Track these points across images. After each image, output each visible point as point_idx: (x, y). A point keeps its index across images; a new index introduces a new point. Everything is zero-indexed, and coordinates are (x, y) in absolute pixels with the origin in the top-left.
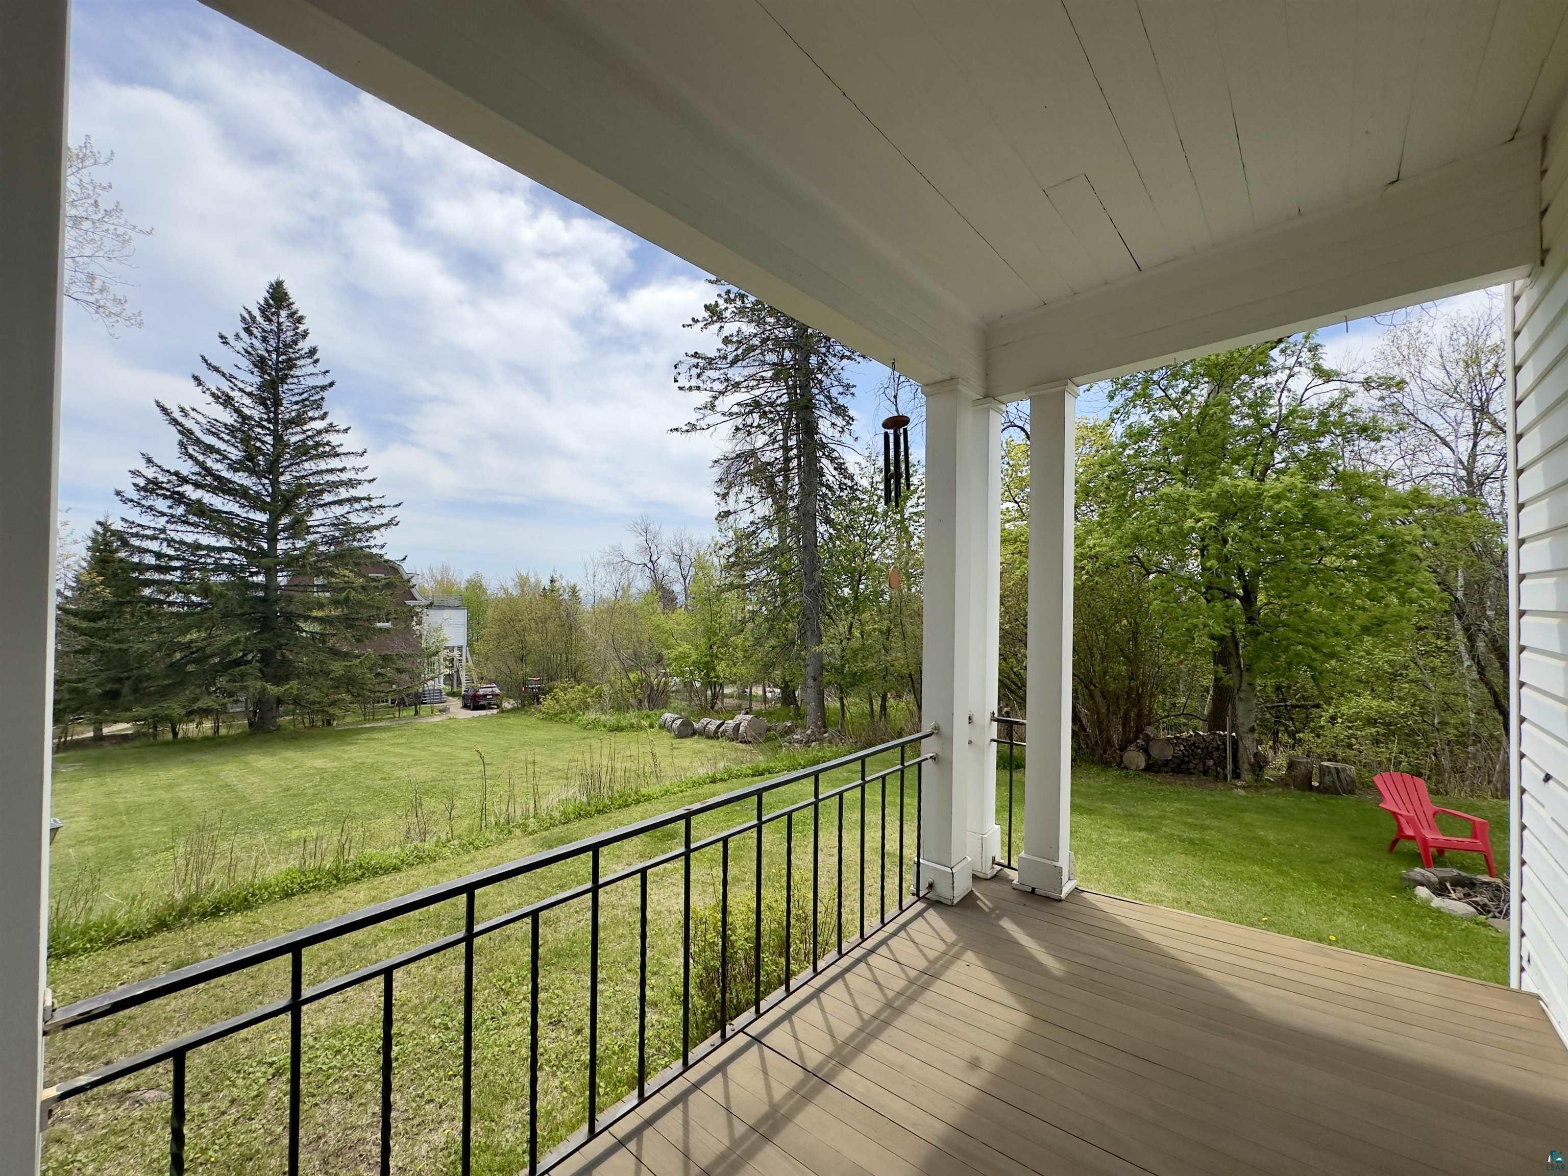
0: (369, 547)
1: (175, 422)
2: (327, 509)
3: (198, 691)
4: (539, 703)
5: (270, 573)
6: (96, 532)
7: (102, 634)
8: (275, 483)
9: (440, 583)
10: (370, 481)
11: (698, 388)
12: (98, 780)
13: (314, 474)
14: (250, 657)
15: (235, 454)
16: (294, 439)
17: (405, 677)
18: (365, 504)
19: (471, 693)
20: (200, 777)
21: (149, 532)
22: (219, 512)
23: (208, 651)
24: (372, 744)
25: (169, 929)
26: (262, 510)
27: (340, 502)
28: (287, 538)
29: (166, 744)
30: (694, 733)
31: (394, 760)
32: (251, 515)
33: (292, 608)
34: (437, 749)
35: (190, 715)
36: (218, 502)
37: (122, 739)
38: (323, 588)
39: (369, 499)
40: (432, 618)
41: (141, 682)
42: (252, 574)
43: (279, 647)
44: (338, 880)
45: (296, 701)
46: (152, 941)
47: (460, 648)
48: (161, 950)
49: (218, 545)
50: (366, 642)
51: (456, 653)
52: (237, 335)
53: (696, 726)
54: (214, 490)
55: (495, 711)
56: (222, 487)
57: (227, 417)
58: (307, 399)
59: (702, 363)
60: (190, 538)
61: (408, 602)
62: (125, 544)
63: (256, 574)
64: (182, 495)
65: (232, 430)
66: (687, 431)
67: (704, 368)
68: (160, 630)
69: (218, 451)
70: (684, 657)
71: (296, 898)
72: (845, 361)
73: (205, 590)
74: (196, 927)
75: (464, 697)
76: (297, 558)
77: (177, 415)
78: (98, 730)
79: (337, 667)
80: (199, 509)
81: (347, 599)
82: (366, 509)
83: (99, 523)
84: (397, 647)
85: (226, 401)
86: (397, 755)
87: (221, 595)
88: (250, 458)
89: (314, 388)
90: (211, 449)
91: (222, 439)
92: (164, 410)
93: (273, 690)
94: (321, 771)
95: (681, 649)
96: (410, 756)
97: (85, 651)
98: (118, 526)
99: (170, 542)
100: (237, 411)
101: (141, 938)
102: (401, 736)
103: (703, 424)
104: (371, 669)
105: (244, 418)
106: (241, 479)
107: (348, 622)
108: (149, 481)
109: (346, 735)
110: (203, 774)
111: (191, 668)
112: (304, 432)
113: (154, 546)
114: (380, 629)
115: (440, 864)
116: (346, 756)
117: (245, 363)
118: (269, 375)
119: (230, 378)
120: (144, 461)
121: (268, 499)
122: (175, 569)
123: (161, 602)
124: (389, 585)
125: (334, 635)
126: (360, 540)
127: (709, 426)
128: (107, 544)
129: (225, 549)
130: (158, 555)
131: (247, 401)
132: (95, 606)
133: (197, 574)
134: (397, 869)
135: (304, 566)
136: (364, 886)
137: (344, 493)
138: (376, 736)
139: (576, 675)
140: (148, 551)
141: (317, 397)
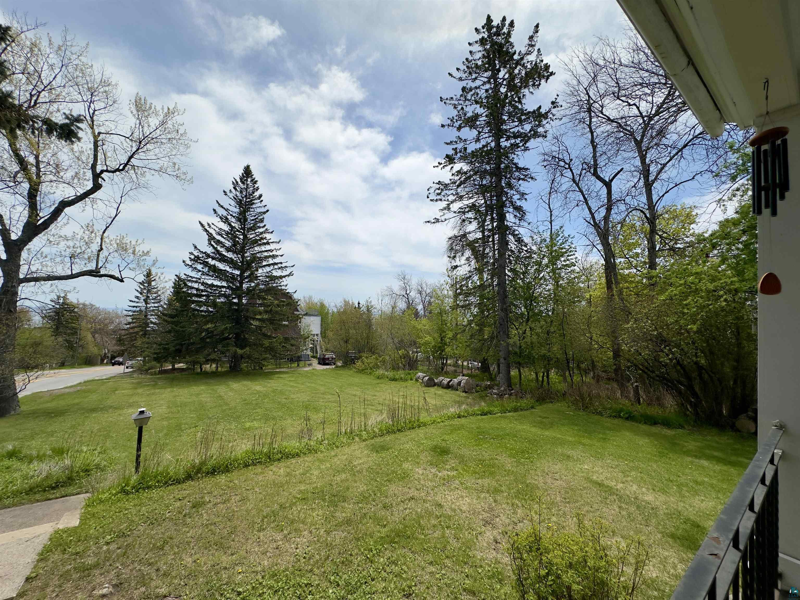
0: (281, 286)
1: (206, 230)
2: (263, 269)
3: (210, 350)
4: (354, 363)
5: (240, 298)
6: (176, 280)
7: (176, 323)
8: (243, 257)
9: (308, 304)
10: (282, 256)
11: (441, 200)
12: (171, 389)
13: (259, 252)
14: (231, 336)
15: (228, 244)
16: (251, 236)
17: (294, 348)
18: (280, 265)
19: (322, 357)
20: (210, 391)
21: (194, 279)
22: (221, 270)
23: (215, 333)
24: (280, 380)
25: (192, 480)
26: (238, 269)
27: (269, 265)
28: (247, 282)
29: (198, 374)
30: (435, 385)
31: (290, 389)
32: (233, 272)
33: (248, 314)
34: (309, 385)
35: (207, 362)
36: (221, 266)
37: (181, 370)
38: (261, 305)
39: (281, 263)
40: (306, 320)
41: (189, 346)
42: (233, 298)
43: (243, 332)
44: (270, 459)
45: (249, 357)
46: (184, 486)
47: (317, 335)
48: (188, 492)
49: (220, 285)
50: (278, 331)
51: (316, 337)
52: (230, 191)
53: (436, 381)
54: (220, 261)
55: (334, 367)
56: (223, 259)
57: (226, 228)
58: (257, 218)
59: (442, 187)
60: (210, 282)
61: (295, 313)
62: (186, 285)
63: (234, 298)
64: (207, 262)
65: (227, 233)
66: (434, 223)
67: (442, 190)
68: (197, 323)
69: (221, 243)
70: (426, 343)
71: (250, 468)
72: (521, 182)
73: (214, 305)
74: (204, 480)
75: (319, 359)
76: (251, 291)
77: (207, 227)
78: (173, 366)
79: (266, 343)
80: (214, 269)
81: (271, 310)
82: (279, 268)
83: (176, 275)
84: (291, 334)
85: (225, 220)
86: (291, 386)
87: (221, 308)
88: (234, 245)
89: (260, 213)
90: (218, 242)
91: (223, 237)
92: (202, 225)
93: (239, 351)
94: (259, 392)
95: (426, 339)
96: (296, 387)
97: (169, 332)
98: (183, 277)
99: (203, 284)
100: (230, 225)
101: (179, 483)
102: (293, 377)
103: (443, 218)
104: (280, 344)
105: (232, 227)
106: (230, 255)
107: (271, 321)
108: (195, 257)
109: (269, 375)
110: (211, 389)
111: (208, 340)
112: (255, 233)
113: (196, 285)
114: (284, 325)
115: (320, 455)
116: (269, 385)
117: (233, 203)
118: (243, 208)
119: (227, 210)
120: (193, 247)
121: (240, 264)
122: (204, 296)
123: (198, 310)
124: (288, 304)
125: (265, 327)
126: (277, 283)
127: (446, 220)
128: (179, 285)
129: (223, 287)
130: (197, 289)
131: (233, 220)
132: (174, 312)
133: (211, 298)
134: (298, 455)
135: (254, 295)
136: (282, 464)
137: (271, 261)
138: (282, 376)
139: (372, 350)
140: (193, 288)
141: (261, 217)
